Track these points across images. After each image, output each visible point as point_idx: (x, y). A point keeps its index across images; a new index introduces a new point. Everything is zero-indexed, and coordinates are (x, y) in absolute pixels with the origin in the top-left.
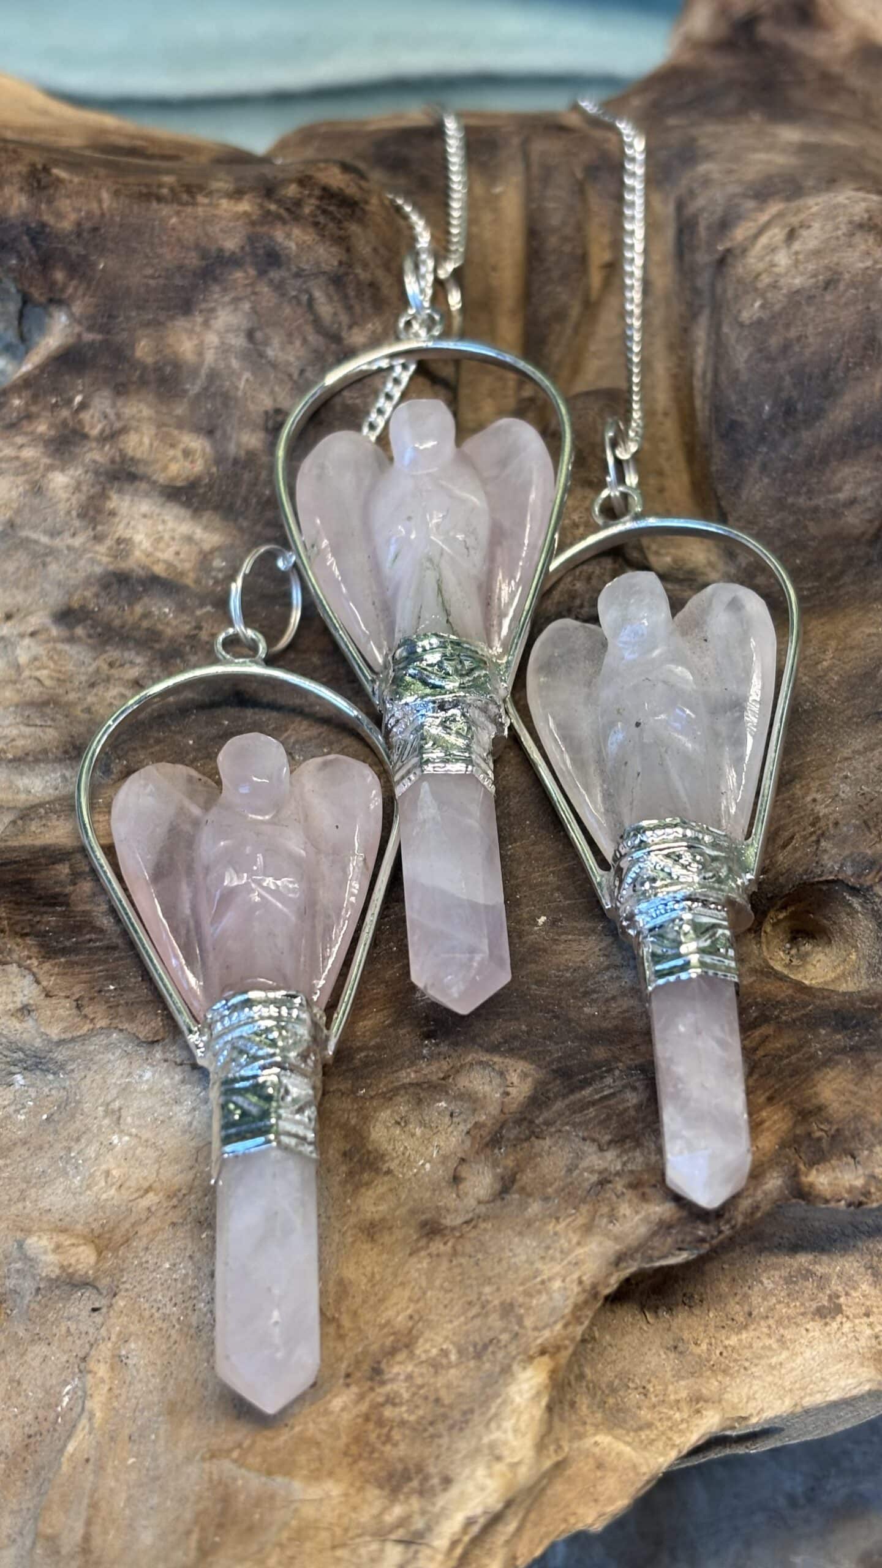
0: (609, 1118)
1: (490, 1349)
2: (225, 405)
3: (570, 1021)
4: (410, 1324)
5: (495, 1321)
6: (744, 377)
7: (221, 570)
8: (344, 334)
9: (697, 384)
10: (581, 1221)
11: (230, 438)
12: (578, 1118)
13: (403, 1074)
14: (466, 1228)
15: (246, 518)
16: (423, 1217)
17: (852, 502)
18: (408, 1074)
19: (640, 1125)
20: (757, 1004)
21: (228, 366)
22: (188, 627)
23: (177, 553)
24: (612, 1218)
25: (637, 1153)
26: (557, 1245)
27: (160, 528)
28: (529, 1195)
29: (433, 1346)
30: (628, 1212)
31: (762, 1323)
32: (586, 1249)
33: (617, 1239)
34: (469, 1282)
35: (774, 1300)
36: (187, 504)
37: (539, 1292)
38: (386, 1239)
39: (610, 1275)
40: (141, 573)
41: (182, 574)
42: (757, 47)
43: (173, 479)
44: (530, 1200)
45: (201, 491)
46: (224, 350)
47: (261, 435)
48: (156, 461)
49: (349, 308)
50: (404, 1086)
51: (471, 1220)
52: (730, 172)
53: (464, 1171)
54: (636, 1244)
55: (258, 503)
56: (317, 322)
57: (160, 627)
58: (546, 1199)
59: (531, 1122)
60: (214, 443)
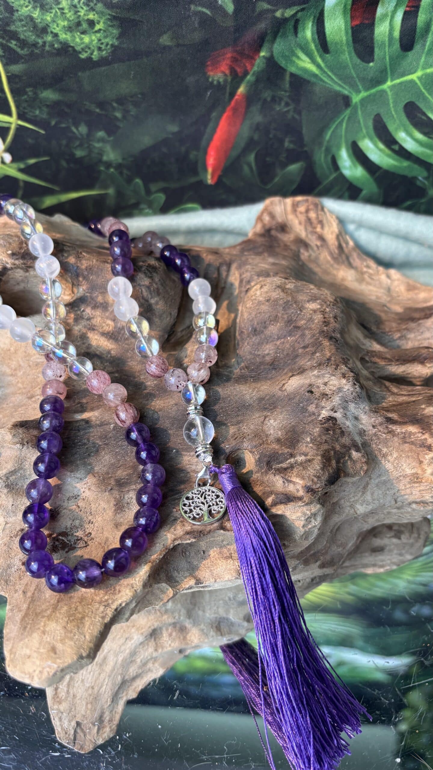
3: (176, 477)
7: (113, 354)
8: (149, 300)
17: (268, 354)
31: (212, 559)
42: (270, 236)
45: (110, 335)
48: (100, 326)
50: (132, 490)
52: (253, 268)
54: (179, 537)
60: (114, 324)
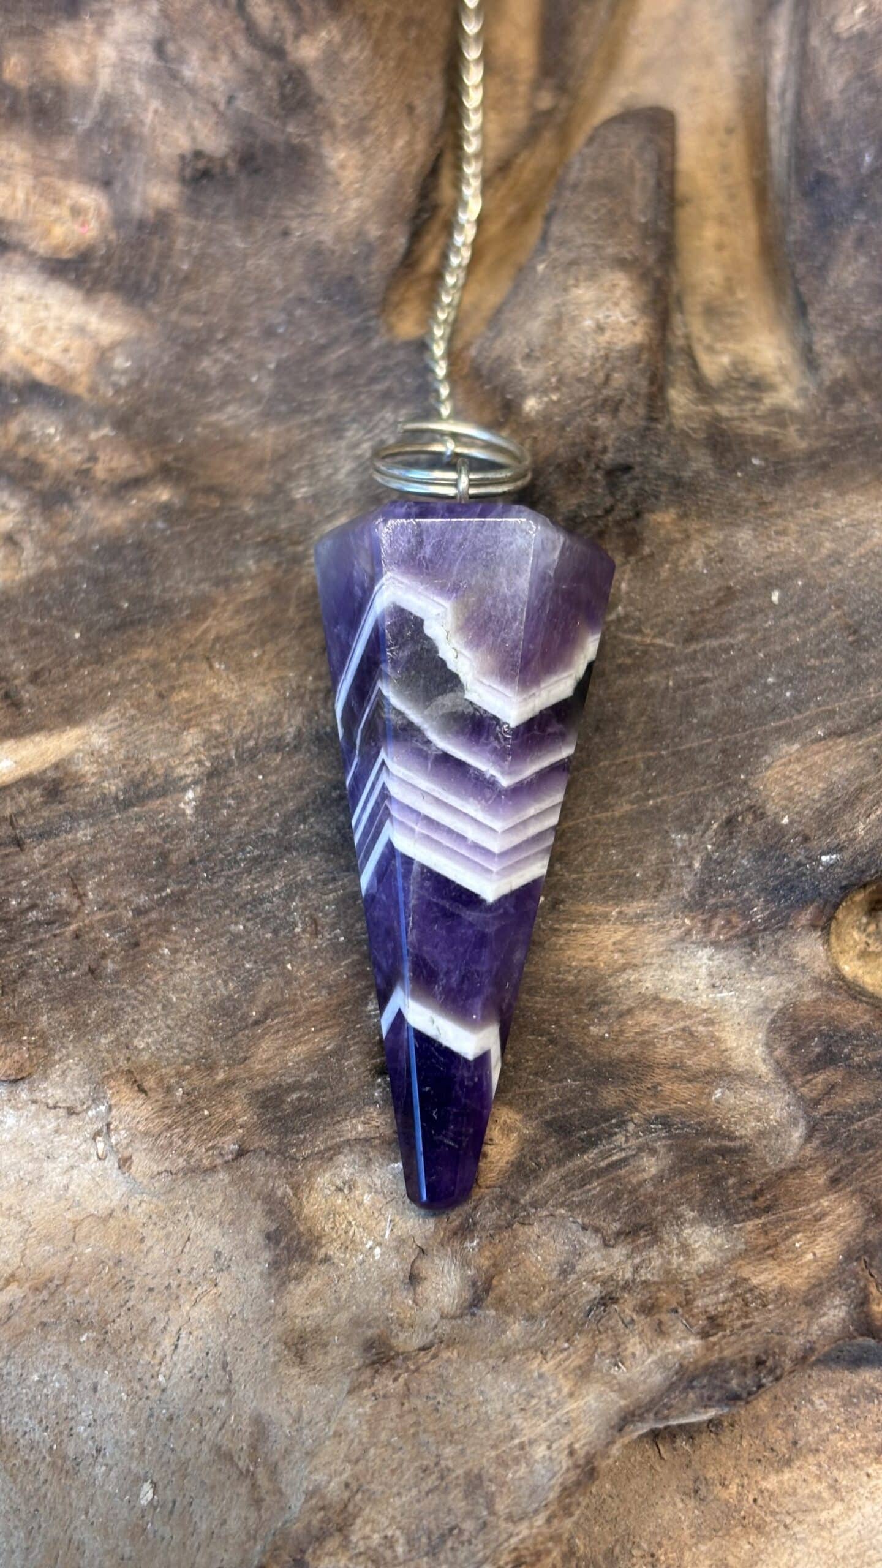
0: (617, 1196)
1: (449, 1544)
2: (127, 145)
4: (346, 1495)
5: (456, 1500)
6: (838, 113)
7: (125, 372)
8: (289, 46)
9: (774, 105)
10: (576, 1361)
11: (134, 191)
12: (577, 1196)
13: (347, 1125)
14: (424, 1357)
15: (158, 302)
16: (370, 1333)
18: (354, 1127)
19: (659, 1208)
20: (821, 1034)
21: (130, 92)
22: (79, 458)
23: (66, 350)
24: (618, 1358)
25: (654, 1254)
26: (543, 1393)
27: (42, 314)
28: (509, 1311)
29: (373, 1531)
30: (638, 1350)
31: (811, 1459)
32: (582, 1403)
33: (621, 1389)
34: (424, 1437)
35: (827, 1428)
36: (77, 283)
37: (517, 1461)
38: (319, 1360)
39: (611, 1443)
40: (18, 378)
41: (72, 379)
43: (57, 248)
44: (510, 1320)
45: (96, 265)
46: (125, 67)
47: (175, 187)
48: (34, 223)
49: (295, 10)
50: (348, 1142)
51: (431, 1345)
53: (425, 1267)
54: (647, 1399)
55: (172, 282)
56: (251, 30)
57: (42, 457)
58: (531, 1318)
59: (515, 1201)
60: (112, 198)
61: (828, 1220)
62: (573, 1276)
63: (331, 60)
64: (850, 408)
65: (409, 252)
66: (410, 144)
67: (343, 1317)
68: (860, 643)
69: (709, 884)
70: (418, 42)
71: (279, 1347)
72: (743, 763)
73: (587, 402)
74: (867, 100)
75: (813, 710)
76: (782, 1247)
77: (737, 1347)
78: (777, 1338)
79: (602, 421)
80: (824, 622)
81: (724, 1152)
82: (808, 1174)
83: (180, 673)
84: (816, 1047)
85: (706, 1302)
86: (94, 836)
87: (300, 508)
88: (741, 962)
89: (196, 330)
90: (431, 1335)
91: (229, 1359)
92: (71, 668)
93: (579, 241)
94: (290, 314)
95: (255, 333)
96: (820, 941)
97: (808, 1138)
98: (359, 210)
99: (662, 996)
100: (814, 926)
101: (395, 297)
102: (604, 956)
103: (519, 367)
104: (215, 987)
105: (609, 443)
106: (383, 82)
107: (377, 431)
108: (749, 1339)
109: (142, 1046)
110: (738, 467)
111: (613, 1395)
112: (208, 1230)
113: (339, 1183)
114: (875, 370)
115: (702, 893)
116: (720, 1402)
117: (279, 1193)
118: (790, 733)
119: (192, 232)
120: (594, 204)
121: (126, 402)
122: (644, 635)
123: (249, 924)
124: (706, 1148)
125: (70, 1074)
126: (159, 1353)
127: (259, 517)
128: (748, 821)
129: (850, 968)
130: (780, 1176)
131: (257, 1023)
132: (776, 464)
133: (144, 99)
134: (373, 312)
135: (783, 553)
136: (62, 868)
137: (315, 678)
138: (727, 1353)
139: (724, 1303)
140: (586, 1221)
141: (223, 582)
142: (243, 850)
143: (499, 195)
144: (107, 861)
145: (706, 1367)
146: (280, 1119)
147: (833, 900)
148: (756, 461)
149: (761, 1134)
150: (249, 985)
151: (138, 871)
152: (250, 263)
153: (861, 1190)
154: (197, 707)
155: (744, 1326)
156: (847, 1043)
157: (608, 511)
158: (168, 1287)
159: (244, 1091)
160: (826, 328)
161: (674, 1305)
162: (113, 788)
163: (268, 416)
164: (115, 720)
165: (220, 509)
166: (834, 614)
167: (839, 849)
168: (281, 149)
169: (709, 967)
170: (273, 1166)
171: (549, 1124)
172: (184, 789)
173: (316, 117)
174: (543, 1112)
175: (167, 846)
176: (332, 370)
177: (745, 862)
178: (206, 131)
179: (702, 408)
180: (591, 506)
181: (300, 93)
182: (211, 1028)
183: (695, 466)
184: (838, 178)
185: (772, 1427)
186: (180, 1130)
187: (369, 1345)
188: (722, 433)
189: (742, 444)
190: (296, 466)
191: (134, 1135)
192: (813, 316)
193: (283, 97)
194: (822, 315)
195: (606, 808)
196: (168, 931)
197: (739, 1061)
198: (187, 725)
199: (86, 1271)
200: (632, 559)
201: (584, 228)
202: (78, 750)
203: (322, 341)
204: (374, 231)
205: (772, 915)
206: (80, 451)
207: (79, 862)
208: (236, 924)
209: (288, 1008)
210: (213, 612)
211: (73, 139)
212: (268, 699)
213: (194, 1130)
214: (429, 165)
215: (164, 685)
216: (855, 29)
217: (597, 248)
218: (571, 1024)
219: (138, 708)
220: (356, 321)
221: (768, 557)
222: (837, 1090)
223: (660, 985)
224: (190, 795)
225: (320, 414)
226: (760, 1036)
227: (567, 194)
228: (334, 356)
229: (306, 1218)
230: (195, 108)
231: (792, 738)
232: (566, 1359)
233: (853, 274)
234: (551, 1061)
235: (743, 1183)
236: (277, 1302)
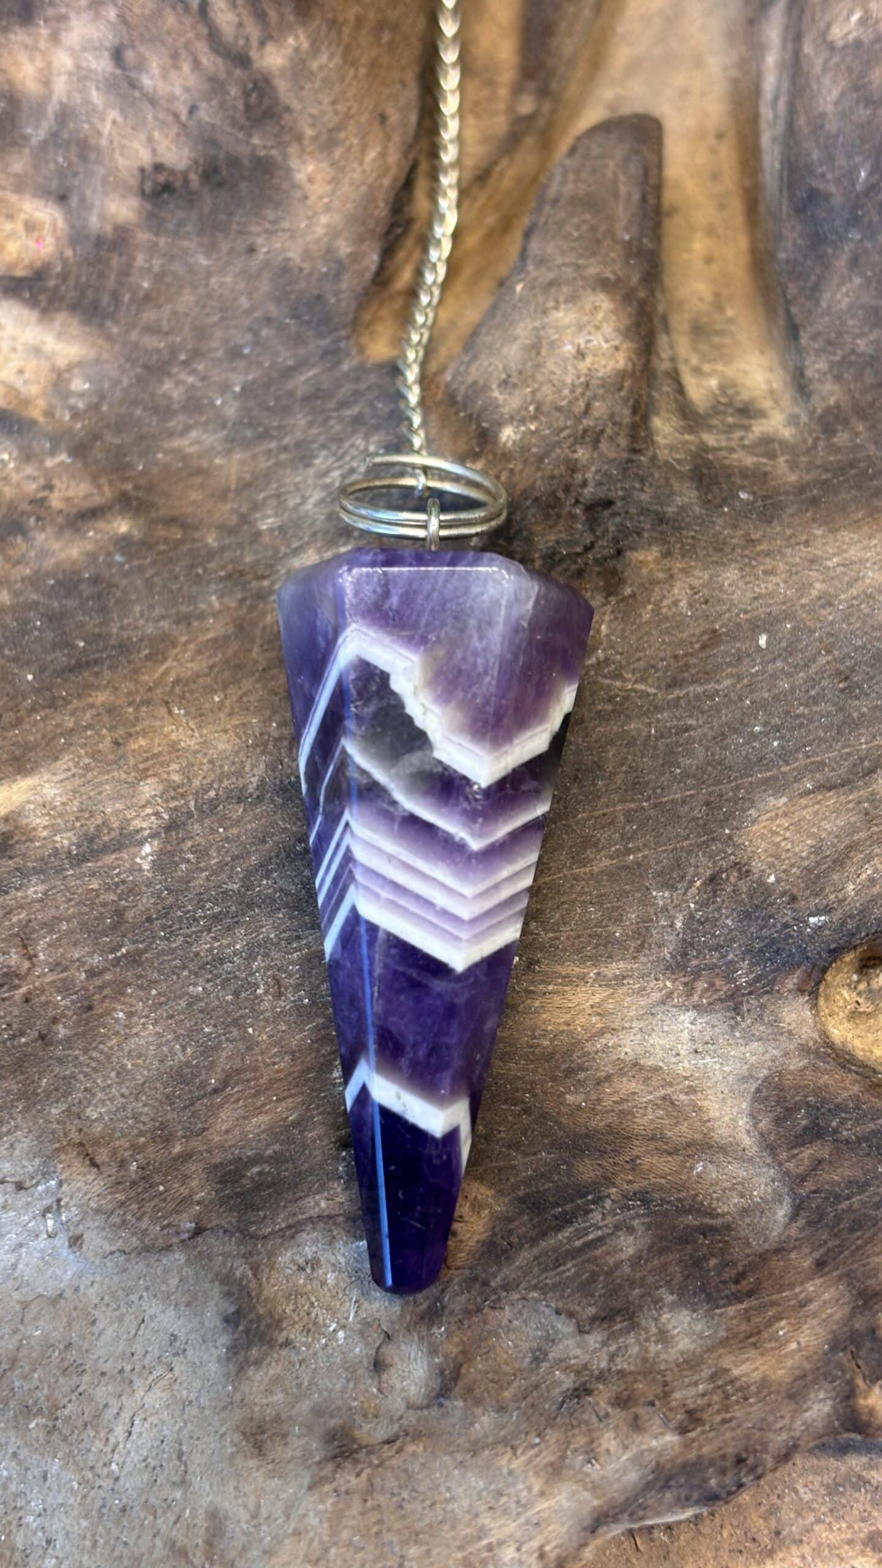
0: (593, 1278)
2: (83, 158)
3: (545, 1116)
6: (832, 125)
7: (82, 395)
8: (254, 54)
9: (766, 113)
10: (547, 1458)
11: (92, 205)
12: (550, 1278)
13: (309, 1202)
14: (388, 1451)
15: (117, 322)
16: (332, 1423)
18: (317, 1204)
19: (637, 1292)
20: (808, 1105)
21: (88, 102)
22: (34, 486)
23: (21, 372)
24: (591, 1455)
25: (631, 1341)
26: (512, 1490)
28: (478, 1402)
30: (613, 1446)
31: (794, 1550)
32: (552, 1502)
33: (594, 1488)
34: (387, 1537)
35: (811, 1518)
36: (32, 302)
38: (278, 1451)
39: (583, 1545)
41: (27, 402)
43: (10, 266)
44: (478, 1411)
45: (52, 283)
46: (81, 76)
47: (134, 202)
49: (261, 16)
50: (310, 1219)
51: (396, 1438)
53: (390, 1352)
54: (622, 1498)
55: (132, 300)
56: (214, 37)
58: (502, 1409)
59: (485, 1284)
60: (68, 213)
61: (813, 1306)
62: (546, 1365)
63: (299, 69)
64: (842, 438)
65: (381, 268)
66: (383, 155)
67: (305, 1406)
68: (851, 691)
69: (692, 945)
70: (392, 46)
71: (237, 1437)
72: (729, 816)
73: (567, 432)
74: (863, 113)
75: (801, 761)
76: (765, 1335)
77: (717, 1443)
78: (758, 1434)
79: (582, 454)
80: (814, 668)
81: (705, 1231)
82: (793, 1256)
83: (137, 719)
84: (802, 1119)
85: (684, 1395)
86: (45, 894)
87: (266, 540)
88: (725, 1026)
89: (159, 351)
90: (396, 1427)
91: (184, 1448)
92: (22, 713)
93: (559, 260)
94: (257, 334)
95: (220, 354)
96: (807, 1006)
97: (794, 1216)
98: (328, 225)
99: (642, 1062)
100: (801, 991)
101: (367, 317)
102: (581, 1020)
103: (496, 394)
104: (172, 1052)
105: (589, 476)
106: (353, 91)
107: (347, 458)
108: (729, 1435)
109: (95, 1116)
110: (724, 501)
111: (586, 1495)
112: (163, 1312)
113: (301, 1261)
114: (869, 398)
115: (684, 954)
116: (697, 1502)
117: (238, 1273)
118: (776, 785)
119: (153, 249)
120: (576, 220)
121: (84, 427)
122: (624, 680)
123: (208, 986)
124: (687, 1227)
125: (18, 1146)
126: (112, 1440)
127: (223, 549)
128: (732, 879)
129: (840, 1032)
130: (764, 1257)
131: (216, 1091)
132: (765, 498)
133: (101, 107)
134: (343, 333)
135: (770, 595)
136: (13, 926)
137: (279, 725)
138: (706, 1450)
139: (703, 1395)
140: (560, 1305)
141: (185, 620)
142: (202, 908)
143: (477, 205)
144: (58, 919)
145: (684, 1466)
146: (238, 1194)
147: (821, 963)
148: (743, 495)
149: (745, 1211)
150: (208, 1050)
151: (92, 930)
152: (214, 281)
153: (848, 1275)
154: (155, 756)
155: (724, 1421)
156: (835, 1116)
157: (588, 549)
158: (121, 1371)
159: (201, 1165)
160: (818, 352)
161: (651, 1398)
162: (66, 842)
163: (233, 442)
164: (69, 770)
165: (182, 541)
166: (822, 660)
167: (828, 910)
168: (246, 162)
169: (691, 1032)
170: (231, 1245)
171: (522, 1200)
172: (141, 843)
173: (282, 128)
174: (515, 1188)
175: (123, 902)
176: (300, 393)
177: (729, 922)
178: (167, 142)
179: (687, 437)
180: (569, 544)
181: (266, 103)
182: (167, 1097)
183: (679, 501)
184: (831, 195)
185: (754, 1516)
186: (135, 1206)
187: (331, 1437)
188: (709, 464)
189: (729, 476)
190: (262, 496)
191: (85, 1213)
192: (804, 341)
193: (248, 107)
194: (814, 338)
195: (584, 863)
196: (123, 994)
197: (722, 1132)
198: (144, 775)
199: (34, 1355)
200: (613, 600)
201: (565, 245)
202: (29, 802)
203: (291, 363)
204: (344, 248)
205: (758, 979)
206: (35, 479)
207: (30, 921)
208: (195, 985)
209: (249, 1075)
210: (174, 652)
211: (27, 151)
212: (229, 747)
213: (148, 1207)
214: (403, 177)
215: (121, 731)
216: (850, 38)
217: (578, 267)
218: (545, 1093)
219: (93, 757)
220: (325, 342)
221: (755, 598)
222: (825, 1166)
223: (640, 1050)
224: (147, 849)
225: (287, 440)
226: (744, 1105)
227: (547, 209)
228: (303, 378)
229: (266, 1300)
230: (156, 118)
231: (778, 792)
232: (537, 1455)
233: (847, 295)
234: (524, 1133)
235: (725, 1265)
236: (235, 1389)
